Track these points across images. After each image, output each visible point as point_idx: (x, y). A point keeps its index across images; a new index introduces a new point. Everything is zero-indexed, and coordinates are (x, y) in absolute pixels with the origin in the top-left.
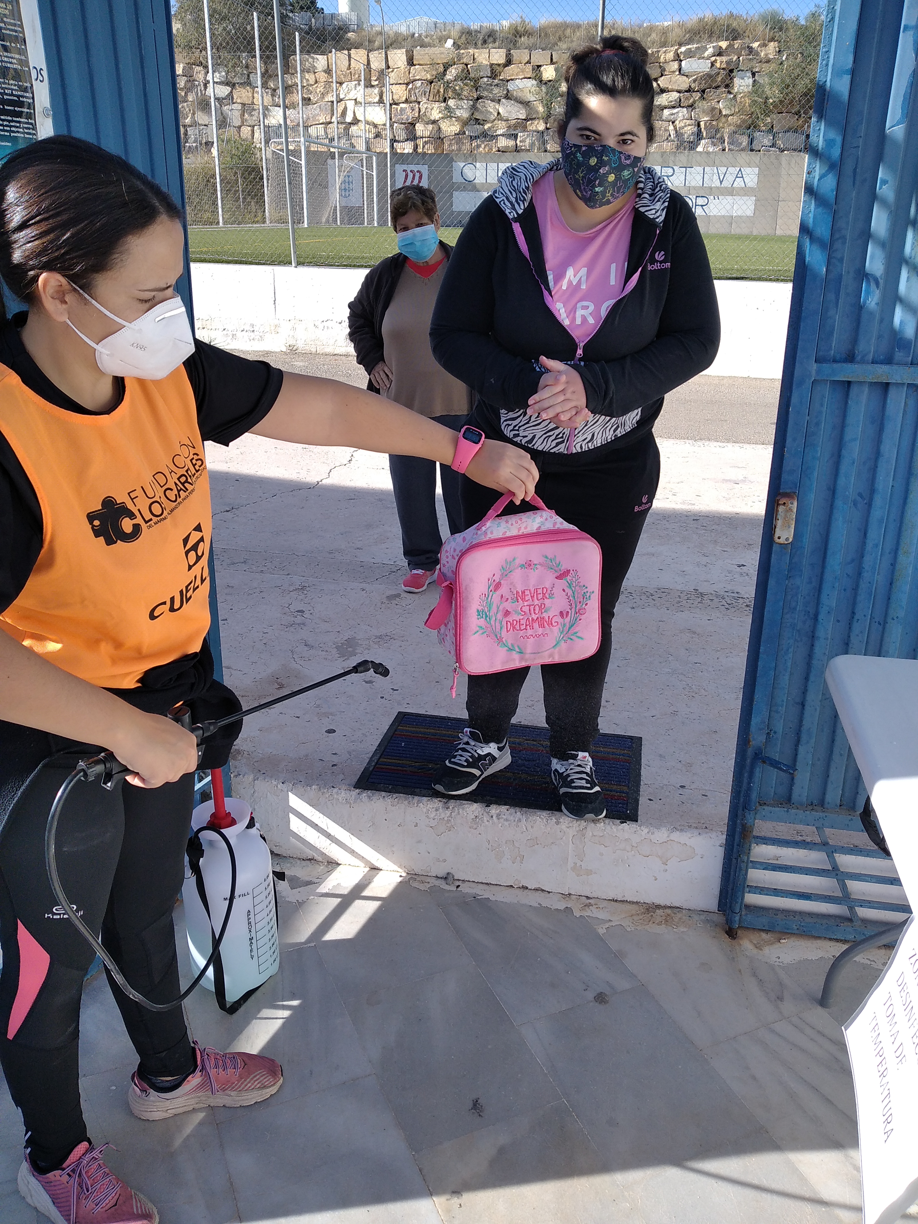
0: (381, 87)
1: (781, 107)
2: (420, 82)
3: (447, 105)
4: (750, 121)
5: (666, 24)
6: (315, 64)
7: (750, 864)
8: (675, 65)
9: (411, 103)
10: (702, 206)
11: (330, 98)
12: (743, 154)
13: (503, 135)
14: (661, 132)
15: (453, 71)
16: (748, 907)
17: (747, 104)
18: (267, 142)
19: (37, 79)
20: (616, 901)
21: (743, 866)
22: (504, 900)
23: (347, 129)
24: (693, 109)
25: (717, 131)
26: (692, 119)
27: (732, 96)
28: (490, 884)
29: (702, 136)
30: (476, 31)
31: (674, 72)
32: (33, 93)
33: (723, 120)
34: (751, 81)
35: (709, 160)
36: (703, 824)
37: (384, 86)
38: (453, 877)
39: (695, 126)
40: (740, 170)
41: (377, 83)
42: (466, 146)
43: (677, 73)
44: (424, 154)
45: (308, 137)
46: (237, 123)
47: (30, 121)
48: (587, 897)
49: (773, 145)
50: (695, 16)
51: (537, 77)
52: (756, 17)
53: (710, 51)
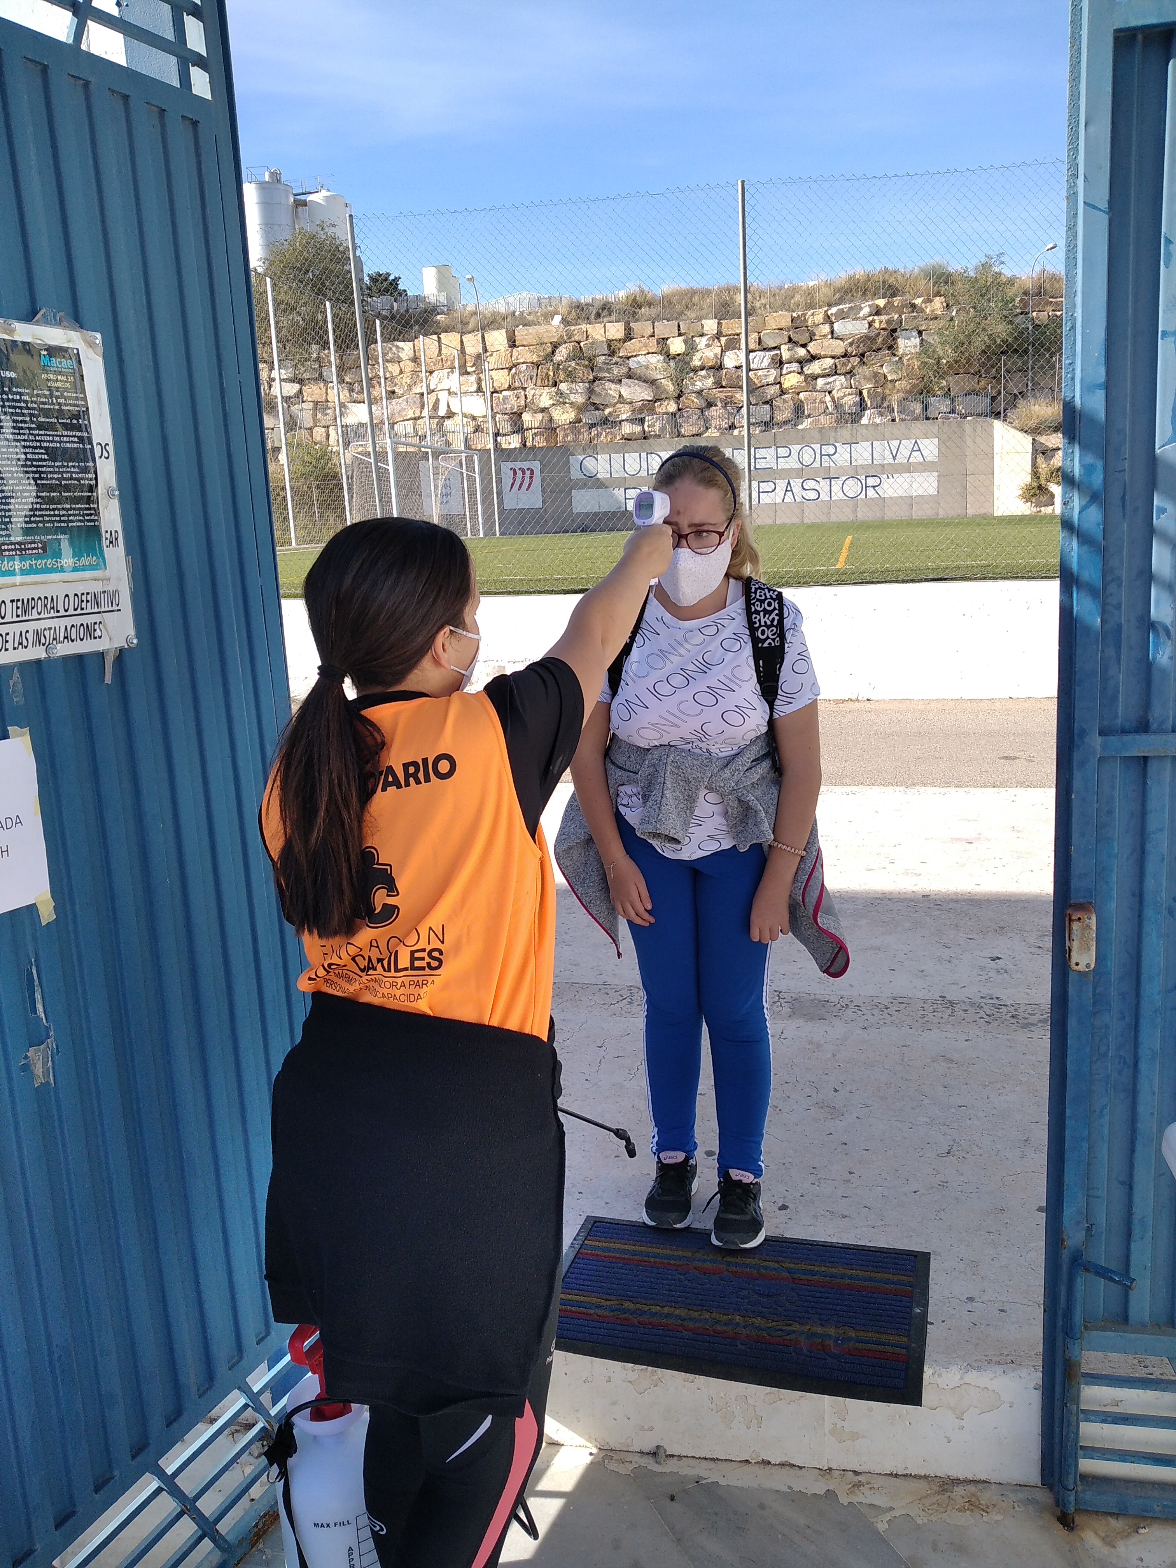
0: (478, 374)
1: (955, 368)
2: (524, 365)
3: (558, 389)
4: (921, 386)
5: (811, 284)
6: (400, 354)
7: (1082, 1416)
8: (826, 329)
9: (515, 389)
10: (874, 487)
11: (417, 390)
12: (918, 423)
13: (627, 420)
14: (817, 404)
15: (564, 350)
16: (1084, 1477)
17: (916, 367)
18: (347, 444)
19: (101, 457)
20: (896, 1476)
21: (1073, 1418)
22: (739, 1484)
23: (440, 425)
24: (852, 376)
25: (883, 399)
26: (851, 388)
27: (897, 358)
28: (717, 1459)
29: (866, 405)
30: (587, 304)
31: (824, 336)
32: (96, 473)
33: (890, 386)
34: (918, 340)
35: (876, 434)
36: (1007, 1355)
37: (482, 372)
38: (665, 1453)
39: (857, 395)
40: (916, 442)
41: (473, 369)
42: (585, 436)
43: (830, 337)
44: (533, 448)
45: (394, 435)
46: (309, 423)
47: (92, 506)
48: (854, 1472)
49: (952, 411)
50: (845, 273)
51: (664, 352)
52: (916, 270)
53: (866, 310)
